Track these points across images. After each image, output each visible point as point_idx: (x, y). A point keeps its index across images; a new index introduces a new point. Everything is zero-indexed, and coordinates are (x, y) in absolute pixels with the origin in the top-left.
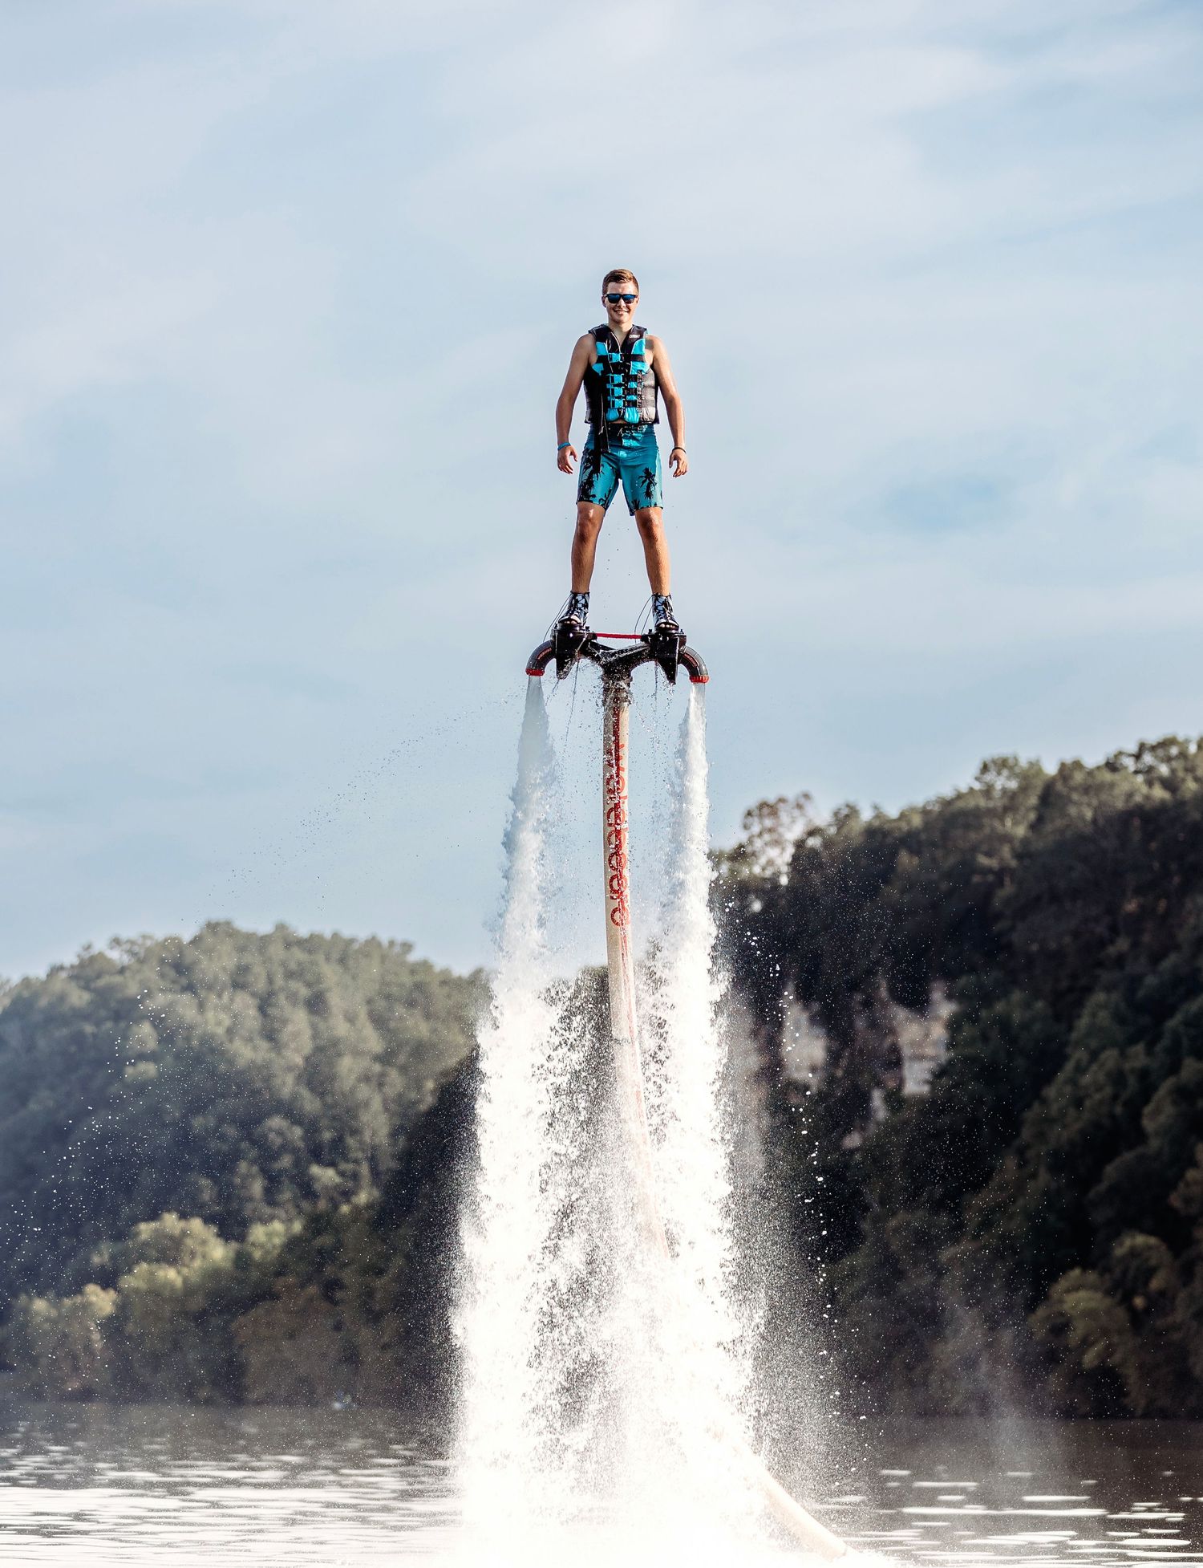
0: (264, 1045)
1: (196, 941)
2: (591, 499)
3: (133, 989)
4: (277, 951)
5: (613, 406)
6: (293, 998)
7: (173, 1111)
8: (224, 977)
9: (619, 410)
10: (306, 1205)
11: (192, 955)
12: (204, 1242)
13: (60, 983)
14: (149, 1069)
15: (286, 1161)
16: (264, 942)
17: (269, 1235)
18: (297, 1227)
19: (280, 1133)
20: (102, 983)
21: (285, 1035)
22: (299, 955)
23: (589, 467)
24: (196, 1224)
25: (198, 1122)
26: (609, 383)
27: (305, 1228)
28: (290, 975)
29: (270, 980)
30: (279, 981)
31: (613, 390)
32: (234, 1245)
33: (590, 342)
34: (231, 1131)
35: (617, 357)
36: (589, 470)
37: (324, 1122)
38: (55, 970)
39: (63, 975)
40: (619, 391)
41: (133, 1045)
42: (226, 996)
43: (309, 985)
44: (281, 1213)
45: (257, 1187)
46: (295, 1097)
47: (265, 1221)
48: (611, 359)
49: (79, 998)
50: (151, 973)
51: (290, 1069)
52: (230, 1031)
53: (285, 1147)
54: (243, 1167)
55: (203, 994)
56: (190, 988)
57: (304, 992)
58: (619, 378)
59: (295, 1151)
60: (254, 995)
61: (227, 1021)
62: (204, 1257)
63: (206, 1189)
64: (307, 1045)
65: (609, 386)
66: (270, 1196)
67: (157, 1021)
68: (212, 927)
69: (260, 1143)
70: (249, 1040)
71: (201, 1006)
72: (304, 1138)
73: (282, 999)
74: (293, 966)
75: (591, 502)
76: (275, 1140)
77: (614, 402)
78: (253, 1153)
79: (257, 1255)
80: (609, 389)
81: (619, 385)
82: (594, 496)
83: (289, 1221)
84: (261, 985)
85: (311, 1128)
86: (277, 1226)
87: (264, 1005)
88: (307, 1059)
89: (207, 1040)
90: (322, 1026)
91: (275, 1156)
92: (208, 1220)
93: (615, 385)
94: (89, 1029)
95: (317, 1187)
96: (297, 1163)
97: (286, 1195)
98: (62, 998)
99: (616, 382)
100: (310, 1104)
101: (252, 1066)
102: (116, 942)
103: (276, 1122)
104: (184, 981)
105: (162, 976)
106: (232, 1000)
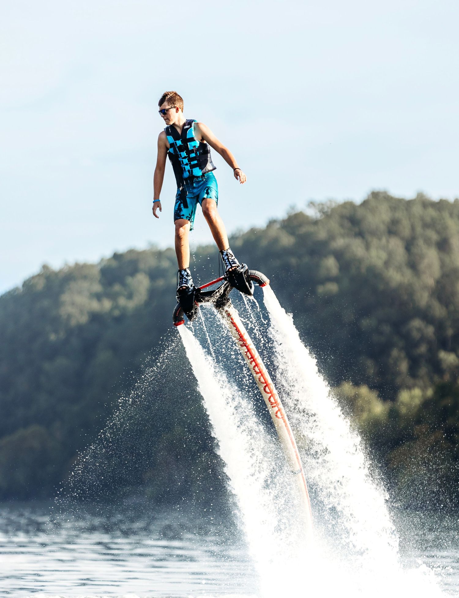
0: (408, 273)
1: (365, 203)
2: (182, 217)
3: (322, 235)
4: (417, 210)
5: (185, 170)
6: (428, 241)
7: (348, 315)
8: (382, 227)
9: (189, 171)
10: (436, 378)
11: (360, 213)
12: (369, 402)
13: (275, 231)
14: (333, 288)
15: (423, 349)
16: (409, 204)
17: (412, 398)
18: (430, 392)
19: (419, 330)
20: (303, 230)
21: (423, 266)
22: (432, 212)
23: (178, 202)
24: (364, 390)
25: (366, 323)
26: (179, 158)
27: (436, 393)
28: (426, 226)
29: (413, 228)
30: (419, 230)
31: (182, 161)
32: (389, 404)
33: (164, 136)
34: (387, 329)
35: (179, 143)
36: (178, 203)
37: (448, 323)
38: (271, 223)
39: (278, 226)
40: (186, 161)
41: (322, 273)
42: (384, 240)
43: (438, 232)
44: (421, 383)
45: (404, 366)
46: (429, 307)
47: (409, 388)
48: (176, 145)
49: (287, 240)
50: (334, 225)
51: (425, 287)
52: (387, 264)
53: (423, 339)
54: (395, 353)
55: (369, 238)
56: (360, 234)
57: (434, 237)
58: (184, 154)
59: (429, 342)
60: (402, 239)
61: (384, 255)
62: (370, 411)
63: (371, 368)
64: (436, 272)
65: (180, 159)
66: (413, 372)
67: (339, 255)
68: (375, 195)
69: (406, 337)
70: (399, 269)
71: (368, 247)
72: (436, 333)
73: (420, 242)
74: (428, 219)
75: (182, 218)
76: (416, 335)
77: (184, 168)
78: (401, 343)
79: (403, 410)
80: (180, 161)
81: (185, 158)
82: (183, 215)
83: (424, 389)
84: (406, 232)
85: (440, 326)
86: (417, 392)
87: (409, 245)
88: (438, 282)
89: (371, 270)
90: (447, 260)
91: (416, 345)
92: (372, 388)
93: (183, 158)
94: (293, 261)
95: (444, 366)
96: (430, 350)
97: (423, 371)
98: (276, 240)
99: (183, 157)
100: (439, 311)
101: (400, 285)
102: (312, 204)
103: (416, 323)
104: (357, 230)
105: (342, 226)
106: (388, 241)
